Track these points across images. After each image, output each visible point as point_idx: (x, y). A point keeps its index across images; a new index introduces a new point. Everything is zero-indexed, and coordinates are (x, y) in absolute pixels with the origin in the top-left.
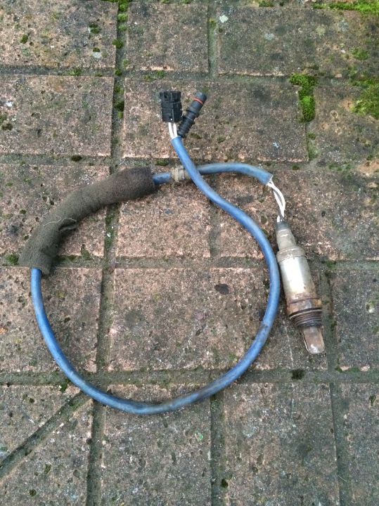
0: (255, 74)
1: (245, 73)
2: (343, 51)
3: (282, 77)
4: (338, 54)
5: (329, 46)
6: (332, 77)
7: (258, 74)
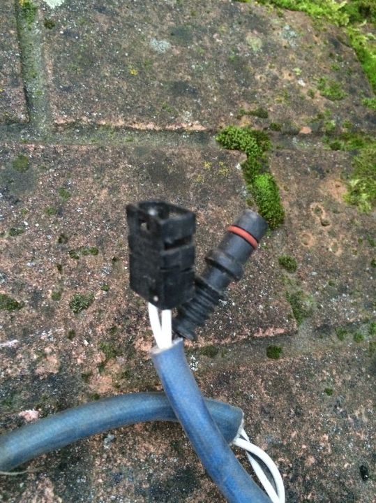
0: (142, 126)
1: (121, 123)
2: (301, 83)
3: (201, 132)
4: (293, 88)
5: (275, 71)
6: (295, 133)
7: (151, 126)
